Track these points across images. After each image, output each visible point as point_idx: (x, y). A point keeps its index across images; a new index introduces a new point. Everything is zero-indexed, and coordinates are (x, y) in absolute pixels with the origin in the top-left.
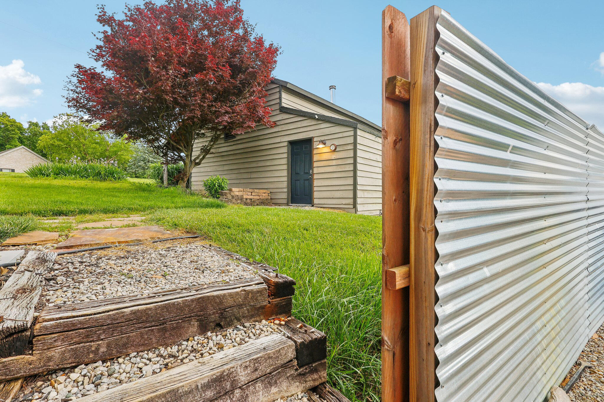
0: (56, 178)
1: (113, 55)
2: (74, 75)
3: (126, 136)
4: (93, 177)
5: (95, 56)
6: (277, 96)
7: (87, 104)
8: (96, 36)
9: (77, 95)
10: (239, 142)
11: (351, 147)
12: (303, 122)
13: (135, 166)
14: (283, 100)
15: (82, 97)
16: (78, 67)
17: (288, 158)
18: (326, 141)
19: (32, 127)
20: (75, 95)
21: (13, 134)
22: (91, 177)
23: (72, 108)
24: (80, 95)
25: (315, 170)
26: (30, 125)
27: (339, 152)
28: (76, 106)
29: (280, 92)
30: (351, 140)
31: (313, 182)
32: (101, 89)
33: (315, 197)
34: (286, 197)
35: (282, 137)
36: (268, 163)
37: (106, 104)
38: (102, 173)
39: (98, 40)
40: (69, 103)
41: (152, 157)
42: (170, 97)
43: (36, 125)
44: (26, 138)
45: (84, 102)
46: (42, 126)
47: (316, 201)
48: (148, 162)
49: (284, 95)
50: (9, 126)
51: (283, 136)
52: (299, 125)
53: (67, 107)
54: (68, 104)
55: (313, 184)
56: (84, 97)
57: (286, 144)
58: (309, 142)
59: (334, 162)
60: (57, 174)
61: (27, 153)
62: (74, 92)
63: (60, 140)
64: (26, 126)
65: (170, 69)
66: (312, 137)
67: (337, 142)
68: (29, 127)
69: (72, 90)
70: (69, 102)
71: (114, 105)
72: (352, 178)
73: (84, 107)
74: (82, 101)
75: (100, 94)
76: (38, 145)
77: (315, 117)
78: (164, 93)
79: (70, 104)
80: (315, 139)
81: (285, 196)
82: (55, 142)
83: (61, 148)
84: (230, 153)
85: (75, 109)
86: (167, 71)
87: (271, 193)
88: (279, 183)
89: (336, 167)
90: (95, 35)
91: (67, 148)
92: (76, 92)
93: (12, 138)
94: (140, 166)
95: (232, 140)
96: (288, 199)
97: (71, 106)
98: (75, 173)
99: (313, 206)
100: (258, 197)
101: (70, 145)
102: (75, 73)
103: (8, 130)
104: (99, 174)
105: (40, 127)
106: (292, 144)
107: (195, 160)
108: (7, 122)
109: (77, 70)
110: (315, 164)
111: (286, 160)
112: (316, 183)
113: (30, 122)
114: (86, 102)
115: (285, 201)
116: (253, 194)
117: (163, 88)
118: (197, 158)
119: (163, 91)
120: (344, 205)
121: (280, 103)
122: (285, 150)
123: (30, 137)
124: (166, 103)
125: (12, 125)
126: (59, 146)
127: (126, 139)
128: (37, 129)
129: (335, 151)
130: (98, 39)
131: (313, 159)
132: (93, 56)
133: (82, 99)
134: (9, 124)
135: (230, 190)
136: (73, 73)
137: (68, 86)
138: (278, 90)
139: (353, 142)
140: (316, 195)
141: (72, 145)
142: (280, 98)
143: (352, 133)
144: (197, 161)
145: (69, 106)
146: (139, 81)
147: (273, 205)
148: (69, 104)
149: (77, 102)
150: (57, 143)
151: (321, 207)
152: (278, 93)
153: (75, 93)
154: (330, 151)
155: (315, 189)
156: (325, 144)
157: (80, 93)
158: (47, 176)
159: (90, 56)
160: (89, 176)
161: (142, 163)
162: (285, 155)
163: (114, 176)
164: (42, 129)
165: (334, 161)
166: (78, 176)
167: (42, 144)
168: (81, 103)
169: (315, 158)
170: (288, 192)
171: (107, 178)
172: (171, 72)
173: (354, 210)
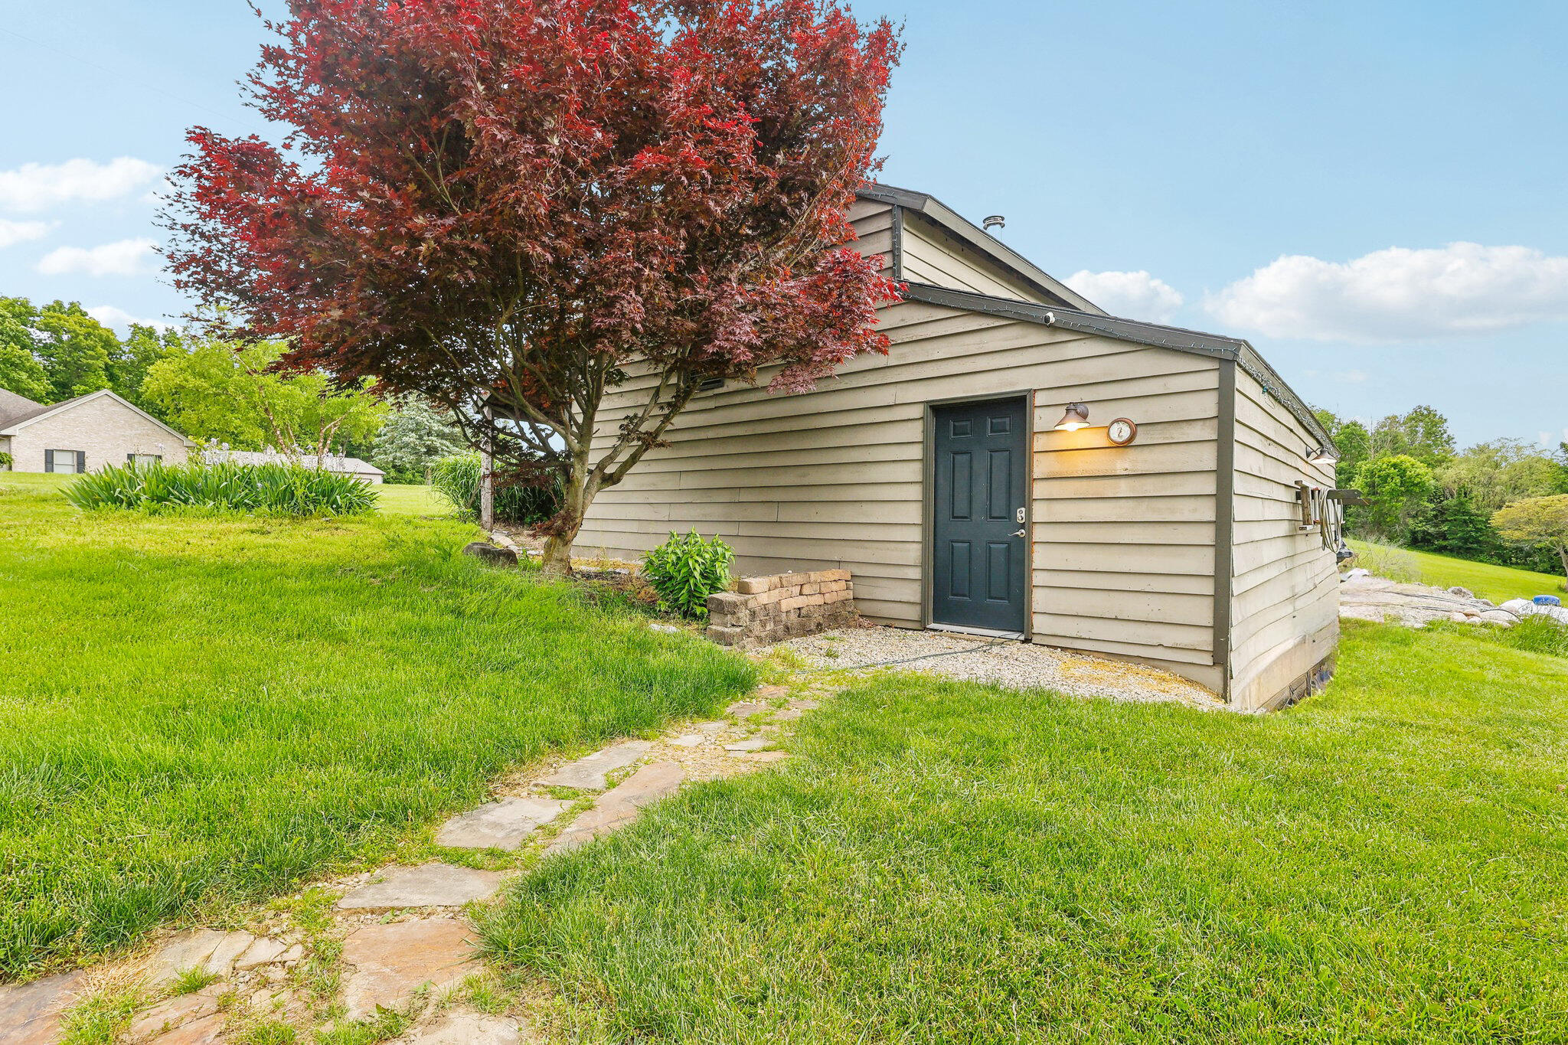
0: (154, 512)
1: (323, 73)
2: (188, 170)
3: (372, 380)
4: (270, 506)
5: (264, 98)
6: (884, 243)
7: (241, 274)
8: (265, 16)
9: (206, 245)
10: (737, 400)
11: (1209, 432)
12: (986, 336)
13: (394, 445)
14: (906, 261)
15: (222, 251)
16: (200, 136)
17: (923, 460)
18: (1090, 407)
19: (140, 338)
20: (200, 245)
21: (92, 357)
22: (265, 508)
23: (192, 291)
24: (216, 247)
25: (1039, 512)
26: (134, 334)
27: (1146, 450)
28: (203, 282)
29: (894, 230)
30: (1209, 406)
31: (1031, 552)
32: (278, 215)
33: (1036, 607)
34: (917, 598)
35: (899, 386)
36: (846, 476)
37: (302, 276)
38: (299, 493)
39: (273, 33)
40: (179, 273)
41: (439, 422)
42: (544, 246)
43: (150, 333)
44: (122, 368)
45: (230, 270)
46: (164, 337)
47: (1039, 624)
48: (429, 434)
49: (910, 243)
50: (81, 337)
51: (904, 386)
52: (970, 344)
53: (174, 288)
54: (176, 277)
55: (1031, 561)
56: (230, 253)
57: (917, 412)
58: (1016, 405)
59: (1124, 488)
60: (160, 499)
61: (118, 409)
62: (193, 233)
63: (202, 376)
64: (123, 336)
65: (553, 131)
66: (1029, 391)
67: (1137, 413)
68: (131, 340)
69: (185, 227)
70: (177, 270)
71: (328, 279)
72: (1210, 554)
73: (230, 283)
74: (224, 266)
75: (273, 234)
76: (144, 388)
77: (1047, 319)
78: (521, 229)
79: (184, 276)
80: (1040, 399)
81: (912, 593)
82: (187, 381)
83: (202, 395)
84: (702, 435)
85: (199, 294)
86: (540, 139)
87: (857, 581)
88: (893, 545)
89: (1131, 503)
90: (259, 13)
91: (219, 395)
92: (202, 235)
93: (89, 366)
94: (407, 445)
95: (710, 393)
96: (923, 605)
97: (186, 284)
98: (218, 494)
99: (1027, 641)
100: (818, 600)
101: (225, 389)
102: (192, 163)
103: (76, 347)
104: (289, 494)
105: (157, 339)
106: (941, 412)
107: (601, 466)
108: (77, 327)
109: (196, 150)
110: (1039, 490)
111: (918, 466)
112: (1040, 557)
113: (135, 326)
114: (236, 269)
115: (914, 613)
116: (807, 590)
117: (520, 211)
118: (610, 459)
119: (520, 223)
120: (1169, 651)
121: (895, 269)
122: (915, 431)
123: (132, 362)
124: (526, 270)
125: (89, 334)
126: (197, 391)
127: (373, 391)
128: (151, 345)
129: (1126, 445)
130: (270, 26)
131: (1031, 471)
132: (256, 96)
133: (222, 258)
134: (82, 331)
135: (743, 589)
136: (185, 160)
137: (170, 211)
138: (885, 223)
139: (1214, 413)
140: (1039, 600)
141: (231, 389)
142: (895, 252)
143: (1212, 380)
144: (610, 469)
145: (178, 283)
146: (422, 184)
147: (866, 622)
148: (180, 277)
149: (207, 268)
150: (193, 382)
151: (1063, 649)
152: (888, 234)
153: (197, 237)
154: (1105, 443)
155: (1038, 579)
156: (1084, 416)
157: (216, 237)
158: (130, 505)
159: (248, 97)
160: (257, 503)
161: (412, 438)
162: (916, 452)
163: (335, 502)
164: (162, 342)
165: (1123, 483)
166: (225, 502)
167: (154, 386)
168: (220, 274)
169: (1040, 466)
170: (923, 581)
171: (311, 507)
172: (556, 142)
173: (1216, 675)
